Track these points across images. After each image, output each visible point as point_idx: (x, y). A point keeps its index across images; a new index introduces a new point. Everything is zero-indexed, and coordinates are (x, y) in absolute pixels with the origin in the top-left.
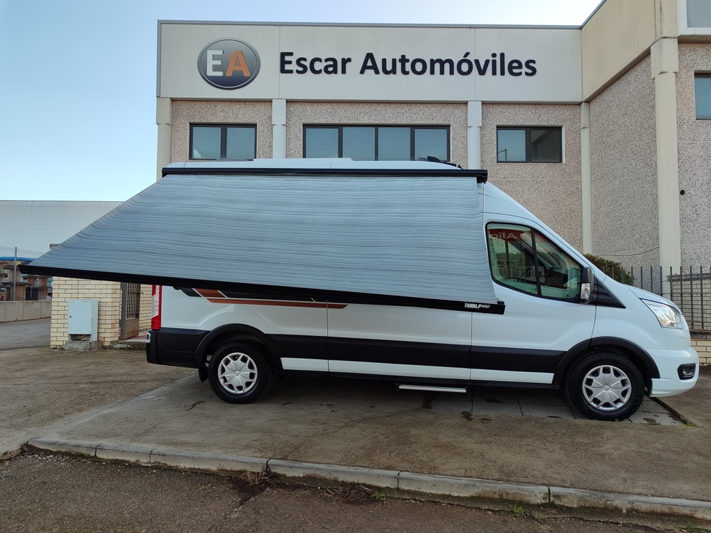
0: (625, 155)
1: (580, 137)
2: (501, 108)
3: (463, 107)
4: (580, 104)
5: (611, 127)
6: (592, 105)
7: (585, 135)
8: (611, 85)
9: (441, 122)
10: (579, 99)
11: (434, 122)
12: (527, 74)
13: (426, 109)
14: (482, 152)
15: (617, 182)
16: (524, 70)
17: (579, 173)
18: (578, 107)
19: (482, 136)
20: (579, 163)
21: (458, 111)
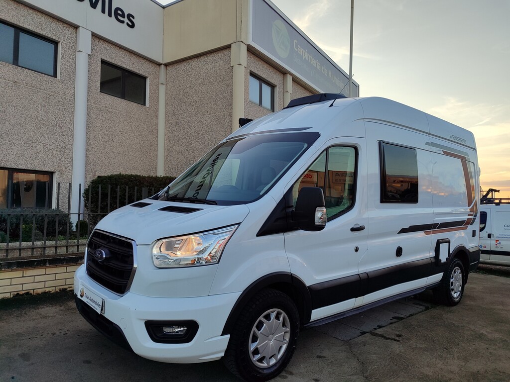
0: (201, 113)
1: (158, 90)
2: (105, 45)
3: (72, 30)
4: (159, 65)
5: (188, 90)
6: (169, 68)
7: (162, 89)
8: (190, 59)
9: (50, 35)
10: (161, 62)
11: (44, 33)
12: (127, 24)
13: (35, 16)
14: (89, 78)
15: (192, 131)
16: (126, 20)
17: (157, 117)
18: (158, 66)
19: (90, 64)
20: (157, 110)
21: (69, 32)
